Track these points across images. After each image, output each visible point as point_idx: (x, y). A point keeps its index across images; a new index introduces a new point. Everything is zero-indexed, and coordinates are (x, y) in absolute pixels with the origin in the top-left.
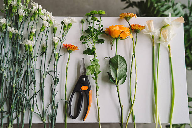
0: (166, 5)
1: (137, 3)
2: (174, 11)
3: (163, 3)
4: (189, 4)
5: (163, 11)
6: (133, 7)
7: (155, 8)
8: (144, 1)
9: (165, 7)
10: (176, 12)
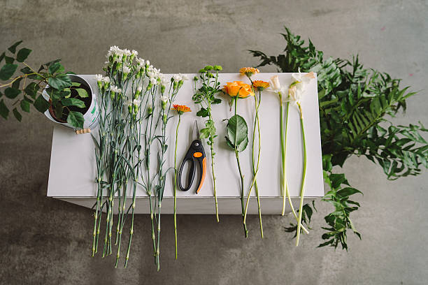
2: (325, 68)
3: (307, 58)
5: (309, 68)
10: (328, 70)
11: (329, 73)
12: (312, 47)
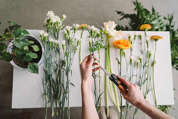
0: (153, 17)
1: (130, 15)
2: (159, 21)
3: (150, 16)
4: (168, 16)
5: (151, 21)
6: (127, 18)
7: (145, 19)
8: (135, 14)
9: (152, 18)
10: (160, 22)
11: (161, 24)
12: (153, 10)
